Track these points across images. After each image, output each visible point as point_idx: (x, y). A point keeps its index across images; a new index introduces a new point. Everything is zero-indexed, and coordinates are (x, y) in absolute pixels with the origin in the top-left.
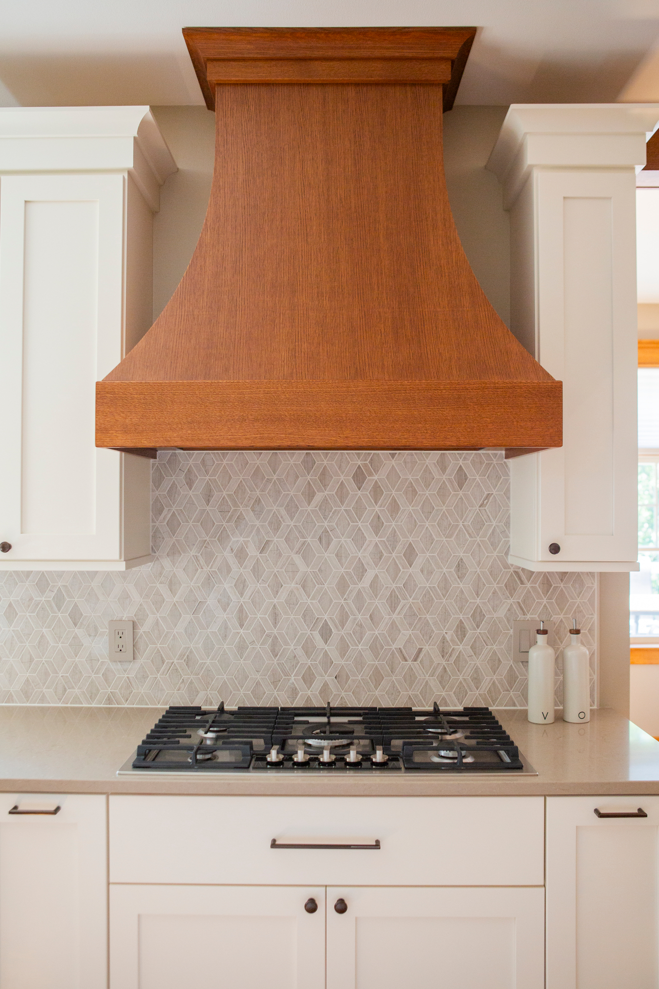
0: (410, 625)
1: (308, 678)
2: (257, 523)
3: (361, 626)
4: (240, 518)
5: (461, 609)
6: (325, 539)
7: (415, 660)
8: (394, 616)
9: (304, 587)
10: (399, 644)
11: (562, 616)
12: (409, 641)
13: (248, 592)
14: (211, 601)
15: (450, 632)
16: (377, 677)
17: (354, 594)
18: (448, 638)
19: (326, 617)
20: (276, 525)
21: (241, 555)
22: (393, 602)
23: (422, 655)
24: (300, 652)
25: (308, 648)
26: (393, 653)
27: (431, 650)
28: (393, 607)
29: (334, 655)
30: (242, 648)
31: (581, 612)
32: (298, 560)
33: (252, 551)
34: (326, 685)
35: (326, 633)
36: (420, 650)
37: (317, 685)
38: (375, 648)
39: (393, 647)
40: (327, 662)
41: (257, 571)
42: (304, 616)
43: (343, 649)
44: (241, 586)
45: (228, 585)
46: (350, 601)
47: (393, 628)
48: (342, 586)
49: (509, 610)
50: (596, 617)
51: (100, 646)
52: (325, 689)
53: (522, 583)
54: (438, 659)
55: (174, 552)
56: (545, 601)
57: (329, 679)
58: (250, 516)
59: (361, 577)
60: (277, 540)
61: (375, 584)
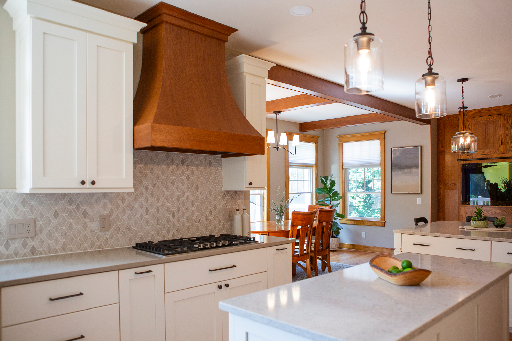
0: (197, 211)
1: (168, 232)
2: (152, 177)
3: (184, 212)
4: (146, 175)
5: (211, 205)
6: (173, 183)
7: (199, 223)
8: (193, 208)
9: (167, 199)
10: (194, 218)
11: (235, 207)
12: (197, 216)
13: (149, 202)
14: (137, 206)
15: (208, 213)
16: (189, 229)
17: (182, 202)
18: (207, 215)
19: (173, 210)
20: (158, 178)
21: (147, 188)
22: (193, 204)
23: (201, 221)
24: (166, 222)
25: (168, 221)
26: (193, 221)
27: (203, 219)
28: (193, 206)
29: (176, 223)
30: (147, 222)
31: (240, 205)
32: (165, 190)
33: (150, 187)
34: (174, 233)
35: (174, 215)
36: (200, 219)
37: (171, 234)
38: (188, 219)
39: (193, 219)
40: (174, 225)
41: (152, 194)
42: (167, 210)
43: (179, 220)
44: (147, 199)
45: (142, 200)
46: (181, 204)
47: (193, 212)
48: (178, 199)
49: (223, 205)
51: (95, 226)
53: (226, 197)
54: (205, 222)
56: (231, 202)
57: (174, 231)
58: (149, 174)
59: (183, 196)
60: (158, 183)
61: (187, 198)
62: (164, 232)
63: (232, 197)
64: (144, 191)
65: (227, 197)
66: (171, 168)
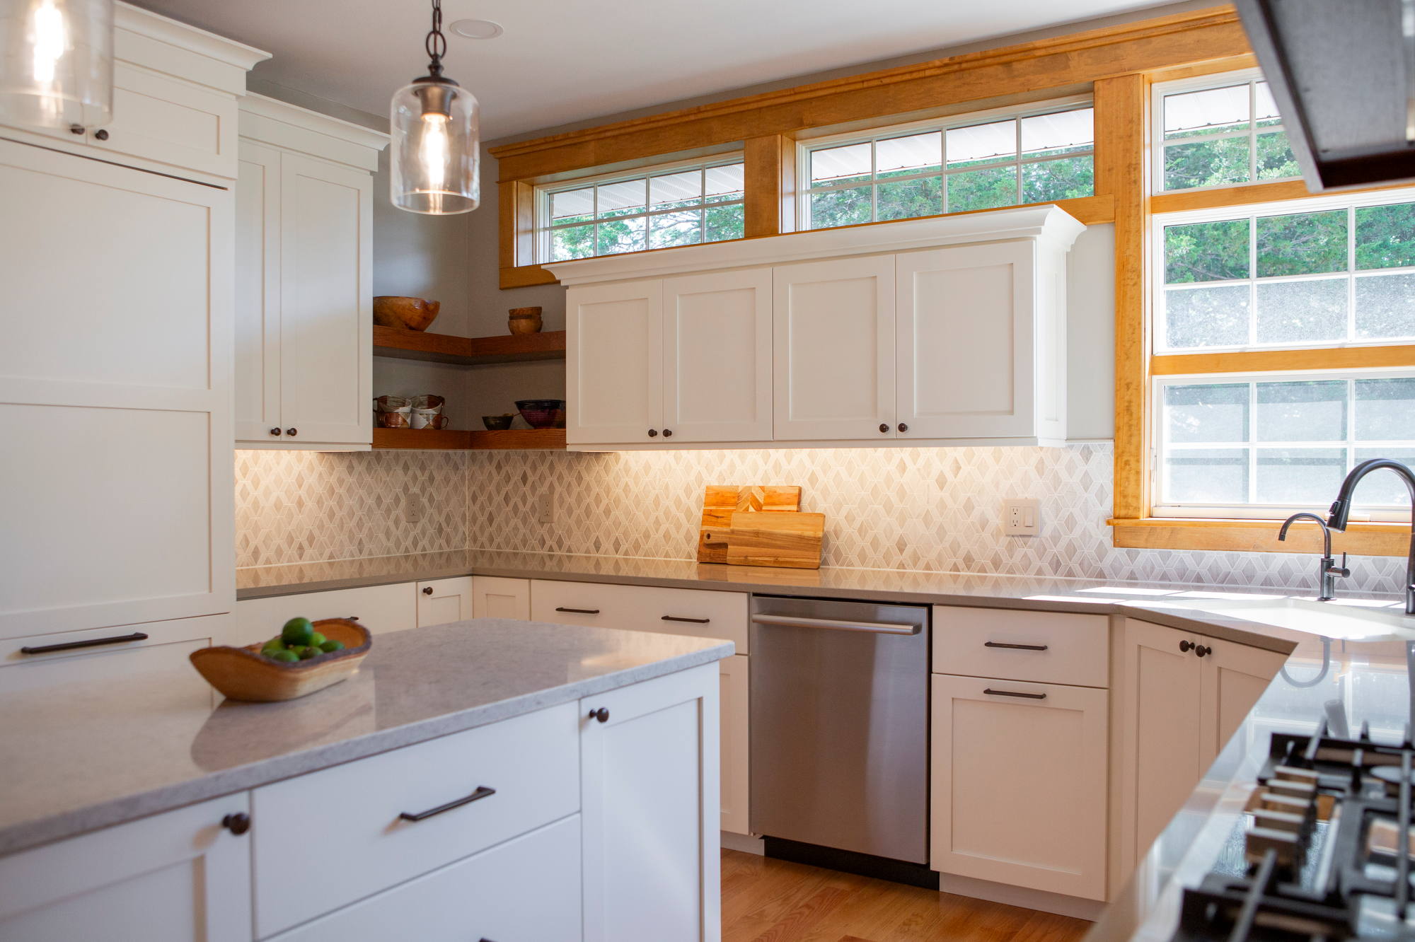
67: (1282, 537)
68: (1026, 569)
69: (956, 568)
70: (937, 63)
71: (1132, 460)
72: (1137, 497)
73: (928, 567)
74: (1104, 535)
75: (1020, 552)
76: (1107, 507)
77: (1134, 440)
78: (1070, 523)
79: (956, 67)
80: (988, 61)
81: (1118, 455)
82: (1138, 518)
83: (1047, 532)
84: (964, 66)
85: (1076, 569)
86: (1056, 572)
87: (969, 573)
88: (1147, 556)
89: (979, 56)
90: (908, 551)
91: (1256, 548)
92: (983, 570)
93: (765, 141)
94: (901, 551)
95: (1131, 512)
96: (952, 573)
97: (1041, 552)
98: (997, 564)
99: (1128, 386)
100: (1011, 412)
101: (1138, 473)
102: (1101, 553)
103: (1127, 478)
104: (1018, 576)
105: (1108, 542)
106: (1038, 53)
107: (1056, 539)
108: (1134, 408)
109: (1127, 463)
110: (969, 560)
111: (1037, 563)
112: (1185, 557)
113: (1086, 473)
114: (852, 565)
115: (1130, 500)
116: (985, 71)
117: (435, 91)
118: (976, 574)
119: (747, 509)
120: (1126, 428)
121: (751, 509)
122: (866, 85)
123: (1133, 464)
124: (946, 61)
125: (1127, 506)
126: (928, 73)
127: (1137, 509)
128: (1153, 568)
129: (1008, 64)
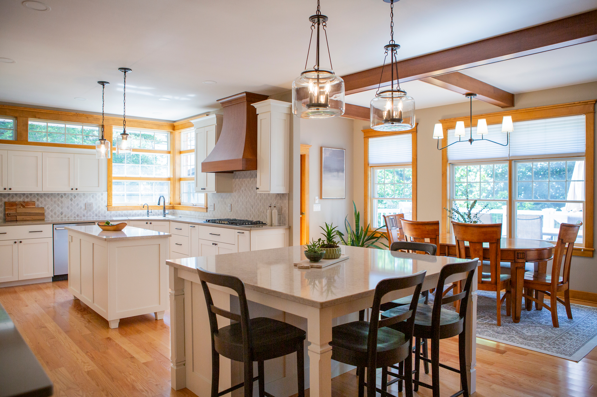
1: (250, 216)
4: (243, 184)
7: (263, 213)
10: (261, 210)
11: (283, 205)
13: (243, 199)
14: (239, 200)
16: (259, 216)
18: (268, 209)
20: (246, 185)
21: (243, 191)
24: (249, 211)
25: (250, 210)
26: (261, 212)
28: (260, 202)
29: (253, 211)
32: (249, 192)
33: (244, 191)
36: (264, 211)
37: (251, 217)
38: (258, 210)
40: (253, 213)
41: (244, 195)
43: (254, 211)
44: (243, 197)
45: (241, 197)
48: (254, 198)
50: (287, 205)
51: (228, 209)
52: (252, 219)
55: (235, 191)
56: (280, 201)
58: (244, 184)
59: (256, 196)
60: (247, 188)
61: (258, 197)
62: (249, 216)
63: (281, 197)
64: (242, 192)
65: (278, 198)
66: (252, 179)
67: (143, 207)
68: (90, 217)
69: (75, 217)
70: (73, 113)
71: (111, 195)
72: (112, 202)
73: (68, 218)
74: (106, 209)
75: (89, 213)
76: (106, 204)
77: (111, 191)
78: (99, 207)
79: (77, 115)
80: (84, 116)
81: (108, 195)
82: (112, 206)
83: (94, 209)
84: (78, 115)
85: (100, 216)
86: (96, 216)
87: (78, 218)
88: (113, 212)
89: (82, 114)
90: (63, 215)
91: (131, 210)
92: (81, 217)
93: (24, 119)
94: (62, 215)
95: (111, 205)
96: (74, 218)
97: (93, 213)
98: (84, 216)
99: (110, 182)
100: (99, 186)
101: (112, 198)
102: (105, 212)
103: (110, 199)
104: (89, 218)
105: (106, 210)
106: (94, 117)
107: (96, 210)
108: (111, 186)
109: (110, 196)
110: (78, 216)
111: (92, 215)
112: (119, 212)
113: (102, 198)
114: (49, 219)
115: (111, 202)
116: (82, 117)
117: (103, 141)
118: (79, 218)
119: (20, 207)
120: (110, 190)
121: (21, 207)
122: (54, 113)
123: (111, 196)
124: (75, 113)
125: (110, 204)
126: (70, 114)
127: (112, 204)
128: (114, 214)
129: (87, 117)
